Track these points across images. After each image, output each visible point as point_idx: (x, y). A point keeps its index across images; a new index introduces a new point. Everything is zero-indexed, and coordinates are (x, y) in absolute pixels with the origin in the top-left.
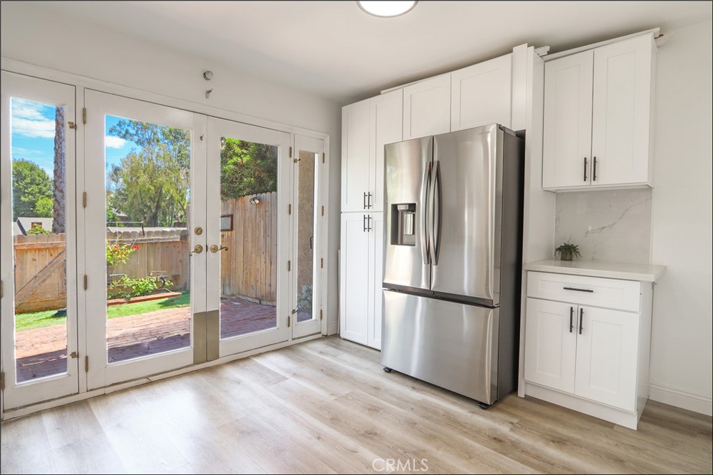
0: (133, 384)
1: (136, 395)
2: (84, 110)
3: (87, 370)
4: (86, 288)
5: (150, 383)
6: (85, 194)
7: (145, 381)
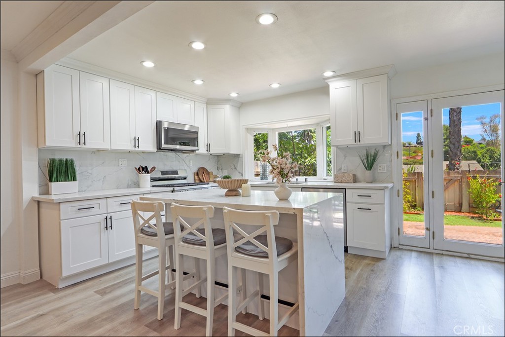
0: (459, 254)
1: (458, 260)
2: (431, 110)
3: (433, 239)
4: (433, 197)
5: (470, 258)
6: (432, 151)
7: (467, 256)
